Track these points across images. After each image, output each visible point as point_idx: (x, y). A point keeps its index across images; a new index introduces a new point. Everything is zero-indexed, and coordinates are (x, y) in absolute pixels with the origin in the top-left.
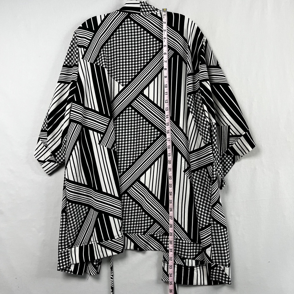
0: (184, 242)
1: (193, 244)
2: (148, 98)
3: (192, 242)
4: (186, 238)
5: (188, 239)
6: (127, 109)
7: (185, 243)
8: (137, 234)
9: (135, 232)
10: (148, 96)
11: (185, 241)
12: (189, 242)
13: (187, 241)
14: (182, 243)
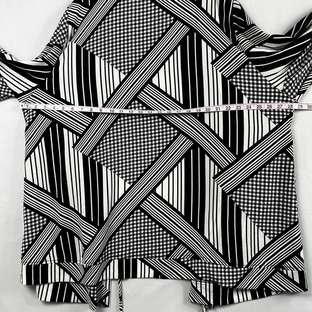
0: (219, 266)
1: (233, 268)
2: (158, 88)
3: (229, 266)
4: (221, 262)
5: (224, 262)
6: (133, 103)
7: (221, 268)
8: (157, 258)
9: (156, 257)
10: (158, 86)
11: (220, 264)
12: (227, 267)
13: (223, 265)
14: (217, 268)
